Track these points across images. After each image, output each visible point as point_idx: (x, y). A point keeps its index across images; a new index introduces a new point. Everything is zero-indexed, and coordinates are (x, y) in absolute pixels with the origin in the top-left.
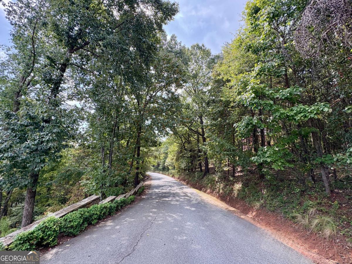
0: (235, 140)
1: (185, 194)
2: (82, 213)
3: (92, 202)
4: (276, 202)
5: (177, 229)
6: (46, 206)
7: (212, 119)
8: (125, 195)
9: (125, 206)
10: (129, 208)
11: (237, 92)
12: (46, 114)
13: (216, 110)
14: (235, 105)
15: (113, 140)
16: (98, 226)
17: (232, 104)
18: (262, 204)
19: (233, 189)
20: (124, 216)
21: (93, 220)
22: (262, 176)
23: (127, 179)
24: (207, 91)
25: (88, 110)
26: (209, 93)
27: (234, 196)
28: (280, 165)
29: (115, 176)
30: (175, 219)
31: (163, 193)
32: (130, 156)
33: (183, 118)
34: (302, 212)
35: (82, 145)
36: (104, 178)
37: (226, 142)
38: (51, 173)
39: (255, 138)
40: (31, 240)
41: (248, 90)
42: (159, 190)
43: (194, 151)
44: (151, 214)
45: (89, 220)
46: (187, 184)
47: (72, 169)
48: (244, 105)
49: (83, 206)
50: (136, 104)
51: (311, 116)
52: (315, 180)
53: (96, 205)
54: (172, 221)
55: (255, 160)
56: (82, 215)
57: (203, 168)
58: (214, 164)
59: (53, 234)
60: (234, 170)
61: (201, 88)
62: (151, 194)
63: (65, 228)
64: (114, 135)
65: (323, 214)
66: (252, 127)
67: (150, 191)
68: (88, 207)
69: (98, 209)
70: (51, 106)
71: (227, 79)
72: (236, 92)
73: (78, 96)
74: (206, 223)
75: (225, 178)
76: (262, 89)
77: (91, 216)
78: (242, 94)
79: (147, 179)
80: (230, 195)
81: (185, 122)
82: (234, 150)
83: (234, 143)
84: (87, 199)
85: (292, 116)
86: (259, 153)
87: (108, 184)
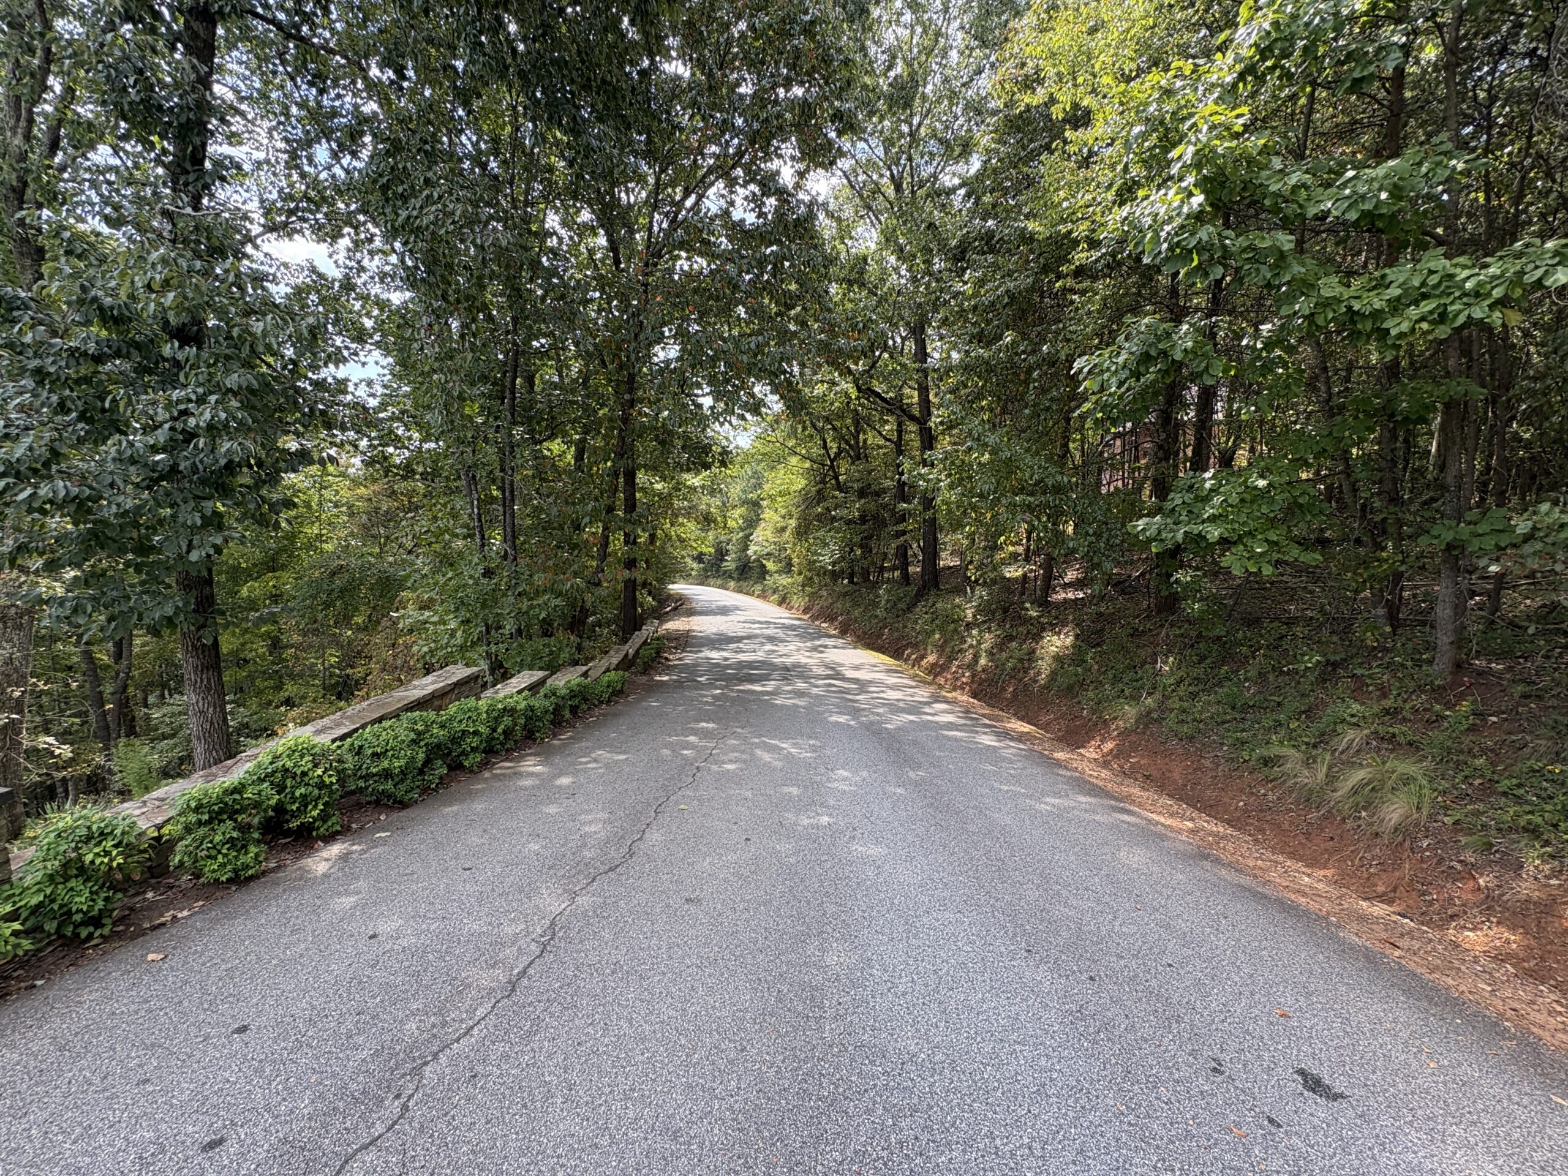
0: (1071, 445)
1: (832, 669)
2: (420, 727)
3: (452, 690)
4: (1207, 706)
5: (794, 791)
6: (277, 707)
7: (973, 336)
8: (584, 668)
9: (589, 709)
10: (604, 715)
11: (1119, 182)
12: (171, 295)
13: (997, 288)
14: (1097, 261)
15: (511, 435)
16: (487, 774)
17: (1081, 256)
18: (1149, 713)
19: (1034, 652)
20: (590, 744)
21: (467, 755)
22: (1169, 604)
23: (588, 605)
24: (961, 186)
25: (376, 289)
26: (968, 195)
27: (1036, 681)
28: (1261, 555)
29: (537, 593)
30: (789, 758)
31: (741, 665)
32: (594, 509)
33: (830, 328)
34: (1307, 744)
35: (377, 462)
36: (488, 600)
37: (1028, 450)
38: (270, 581)
39: (1168, 436)
40: (237, 812)
41: (1175, 170)
42: (725, 654)
43: (877, 494)
44: (692, 738)
45: (449, 754)
46: (843, 632)
47: (354, 563)
48: (1138, 260)
49: (420, 704)
50: (602, 261)
51: (1469, 316)
52: (1398, 619)
53: (472, 702)
54: (779, 764)
55: (1151, 532)
56: (419, 734)
57: (914, 569)
58: (962, 554)
59: (319, 797)
60: (1048, 577)
61: (931, 169)
62: (692, 669)
63: (361, 777)
64: (513, 415)
65: (1392, 751)
66: (1165, 373)
67: (689, 658)
68: (439, 709)
69: (479, 714)
70: (189, 254)
71: (1076, 106)
72: (1110, 186)
73: (311, 211)
74: (912, 774)
75: (1005, 611)
76: (1250, 161)
77: (455, 740)
78: (1141, 193)
79: (675, 609)
80: (1021, 674)
81: (840, 349)
82: (1058, 489)
83: (1064, 456)
84: (430, 678)
85: (1377, 315)
86: (1176, 499)
87: (509, 627)
